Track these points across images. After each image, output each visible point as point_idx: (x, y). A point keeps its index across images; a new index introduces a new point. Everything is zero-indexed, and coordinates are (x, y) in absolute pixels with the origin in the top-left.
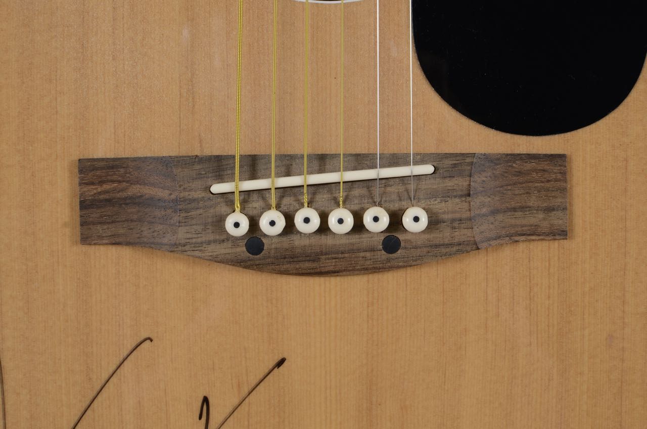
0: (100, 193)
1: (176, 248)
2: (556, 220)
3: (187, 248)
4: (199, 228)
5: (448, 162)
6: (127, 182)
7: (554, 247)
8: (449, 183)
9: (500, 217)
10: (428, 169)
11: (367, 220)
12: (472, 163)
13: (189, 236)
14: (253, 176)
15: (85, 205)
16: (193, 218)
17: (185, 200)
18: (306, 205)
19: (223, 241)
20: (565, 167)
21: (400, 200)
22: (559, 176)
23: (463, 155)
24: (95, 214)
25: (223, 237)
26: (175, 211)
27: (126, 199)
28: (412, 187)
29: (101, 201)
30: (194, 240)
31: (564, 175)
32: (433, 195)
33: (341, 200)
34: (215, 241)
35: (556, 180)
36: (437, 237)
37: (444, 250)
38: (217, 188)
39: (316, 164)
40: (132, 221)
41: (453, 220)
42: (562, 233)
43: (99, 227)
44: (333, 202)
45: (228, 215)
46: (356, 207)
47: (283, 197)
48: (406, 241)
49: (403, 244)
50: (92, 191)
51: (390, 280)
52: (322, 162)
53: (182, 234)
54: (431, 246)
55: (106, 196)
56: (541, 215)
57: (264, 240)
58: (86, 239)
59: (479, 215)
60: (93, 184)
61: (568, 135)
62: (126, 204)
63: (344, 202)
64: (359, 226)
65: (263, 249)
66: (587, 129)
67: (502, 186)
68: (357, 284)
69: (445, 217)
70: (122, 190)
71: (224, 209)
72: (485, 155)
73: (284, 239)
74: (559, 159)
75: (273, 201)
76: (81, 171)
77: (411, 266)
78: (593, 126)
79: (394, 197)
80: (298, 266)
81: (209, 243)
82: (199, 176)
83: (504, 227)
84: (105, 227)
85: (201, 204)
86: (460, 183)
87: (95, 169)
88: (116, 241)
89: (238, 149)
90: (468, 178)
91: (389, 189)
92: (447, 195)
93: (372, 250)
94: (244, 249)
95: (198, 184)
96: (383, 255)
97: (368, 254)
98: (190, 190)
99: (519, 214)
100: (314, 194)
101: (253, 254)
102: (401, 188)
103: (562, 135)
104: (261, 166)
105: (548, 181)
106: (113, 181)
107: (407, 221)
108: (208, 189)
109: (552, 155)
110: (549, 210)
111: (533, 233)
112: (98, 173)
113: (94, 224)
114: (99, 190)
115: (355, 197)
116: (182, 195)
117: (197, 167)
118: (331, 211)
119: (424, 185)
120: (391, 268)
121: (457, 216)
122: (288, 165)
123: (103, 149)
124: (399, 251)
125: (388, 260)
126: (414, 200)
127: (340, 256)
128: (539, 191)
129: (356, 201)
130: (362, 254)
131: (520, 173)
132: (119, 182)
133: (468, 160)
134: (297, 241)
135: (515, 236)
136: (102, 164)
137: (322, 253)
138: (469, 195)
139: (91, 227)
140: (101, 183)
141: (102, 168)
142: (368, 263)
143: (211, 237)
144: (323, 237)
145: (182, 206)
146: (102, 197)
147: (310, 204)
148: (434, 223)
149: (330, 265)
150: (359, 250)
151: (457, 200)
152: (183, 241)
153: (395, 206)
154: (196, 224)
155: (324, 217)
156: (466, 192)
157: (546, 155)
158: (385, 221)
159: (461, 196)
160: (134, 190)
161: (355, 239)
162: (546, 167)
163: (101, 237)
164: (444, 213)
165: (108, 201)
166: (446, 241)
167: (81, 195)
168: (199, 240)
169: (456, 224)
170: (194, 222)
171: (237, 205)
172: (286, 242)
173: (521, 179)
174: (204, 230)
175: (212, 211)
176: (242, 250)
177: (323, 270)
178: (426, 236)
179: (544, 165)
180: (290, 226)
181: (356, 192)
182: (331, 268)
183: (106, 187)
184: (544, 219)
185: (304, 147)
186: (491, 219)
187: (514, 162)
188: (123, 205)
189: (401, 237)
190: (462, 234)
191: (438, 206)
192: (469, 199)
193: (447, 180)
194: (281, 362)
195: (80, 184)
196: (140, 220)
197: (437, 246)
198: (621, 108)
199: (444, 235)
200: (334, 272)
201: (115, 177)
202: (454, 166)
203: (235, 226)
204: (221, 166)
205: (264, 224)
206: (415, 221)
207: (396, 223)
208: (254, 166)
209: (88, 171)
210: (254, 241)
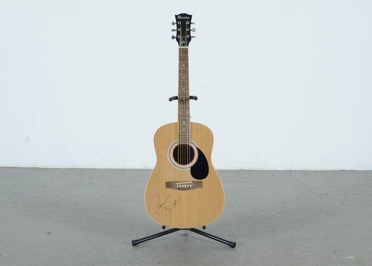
1: (173, 188)
2: (201, 186)
7: (201, 188)
10: (191, 182)
15: (166, 185)
31: (202, 183)
38: (176, 184)
42: (202, 187)
44: (185, 185)
47: (181, 184)
49: (190, 188)
50: (167, 184)
51: (189, 191)
52: (184, 182)
53: (174, 187)
54: (192, 188)
58: (166, 188)
61: (202, 180)
64: (187, 186)
66: (204, 179)
67: (197, 183)
68: (186, 191)
72: (196, 181)
80: (182, 190)
86: (194, 183)
88: (169, 188)
89: (178, 181)
92: (193, 184)
99: (198, 185)
100: (183, 184)
107: (190, 186)
111: (200, 187)
117: (175, 182)
122: (182, 182)
123: (168, 181)
126: (190, 184)
135: (198, 187)
137: (184, 189)
142: (187, 189)
143: (176, 187)
144: (184, 187)
145: (174, 185)
148: (192, 186)
157: (200, 181)
158: (188, 186)
172: (181, 188)
173: (199, 183)
180: (182, 186)
186: (196, 186)
188: (169, 185)
190: (194, 187)
191: (193, 185)
194: (181, 197)
196: (171, 186)
198: (206, 177)
201: (169, 183)
202: (193, 182)
203: (178, 186)
204: (177, 182)
205: (180, 186)
206: (191, 186)
207: (189, 186)
208: (179, 182)
209: (167, 183)
210: (179, 188)
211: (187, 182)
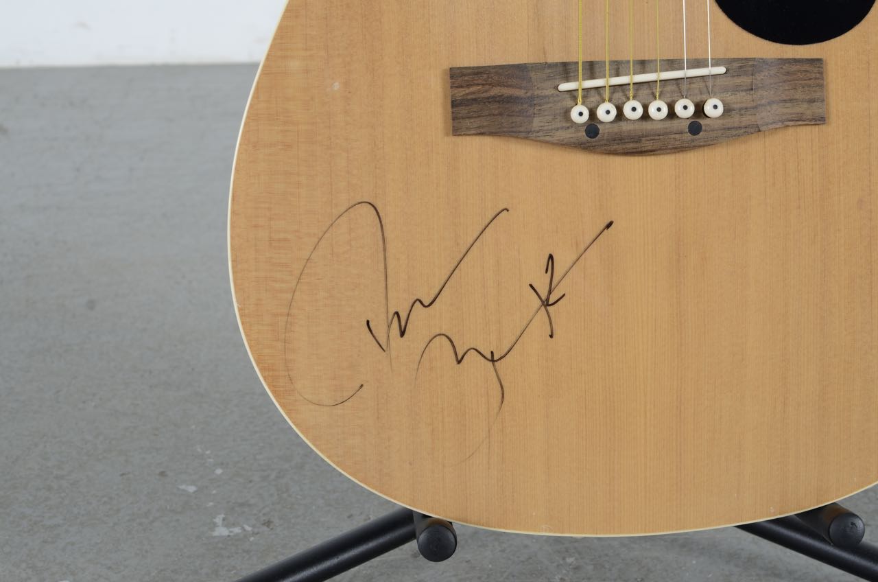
0: (468, 94)
2: (816, 109)
3: (540, 134)
4: (550, 118)
5: (736, 65)
6: (490, 85)
8: (738, 81)
9: (775, 107)
10: (721, 70)
11: (678, 109)
12: (753, 65)
13: (542, 124)
14: (592, 77)
15: (455, 104)
16: (545, 111)
17: (538, 97)
18: (631, 98)
19: (568, 128)
20: (822, 68)
21: (701, 94)
22: (818, 75)
23: (746, 59)
24: (463, 111)
25: (568, 125)
26: (531, 106)
27: (488, 98)
28: (710, 84)
29: (468, 100)
30: (546, 128)
31: (821, 74)
32: (725, 90)
33: (658, 94)
34: (562, 128)
35: (816, 79)
36: (729, 122)
37: (734, 132)
38: (564, 87)
39: (638, 67)
40: (494, 115)
41: (741, 109)
42: (820, 120)
43: (467, 121)
44: (651, 96)
45: (572, 107)
46: (669, 100)
47: (614, 93)
48: (706, 125)
49: (703, 128)
50: (461, 93)
51: (692, 159)
52: (643, 65)
53: (537, 123)
54: (725, 129)
55: (473, 96)
56: (805, 106)
57: (600, 126)
58: (456, 131)
59: (759, 105)
60: (462, 87)
61: (824, 44)
62: (490, 102)
63: (660, 96)
64: (672, 114)
65: (598, 134)
66: (838, 39)
67: (775, 84)
69: (735, 106)
70: (486, 91)
71: (569, 103)
72: (762, 59)
73: (615, 125)
74: (817, 62)
75: (607, 96)
76: (452, 77)
77: (709, 145)
78: (842, 37)
79: (697, 91)
80: (624, 147)
81: (557, 129)
82: (549, 78)
83: (777, 115)
84: (472, 120)
85: (551, 99)
86: (745, 80)
87: (464, 75)
89: (579, 56)
90: (751, 77)
91: (693, 86)
92: (736, 89)
93: (681, 133)
94: (584, 134)
95: (549, 84)
96: (688, 136)
97: (677, 136)
98: (542, 89)
99: (788, 105)
100: (637, 90)
101: (590, 137)
102: (702, 85)
103: (819, 44)
104: (597, 70)
105: (810, 79)
106: (478, 85)
107: (708, 109)
108: (556, 88)
109: (812, 59)
110: (812, 101)
111: (800, 120)
112: (466, 78)
113: (463, 118)
114: (467, 91)
115: (668, 92)
116: (536, 93)
117: (547, 71)
118: (650, 103)
119: (719, 82)
120: (694, 148)
121: (744, 105)
122: (618, 68)
123: (469, 59)
124: (701, 133)
125: (693, 141)
126: (711, 94)
127: (657, 137)
128: (803, 87)
129: (668, 95)
130: (673, 136)
131: (788, 73)
132: (483, 85)
133: (751, 63)
134: (624, 127)
135: (787, 123)
136: (469, 71)
137: (643, 136)
138: (752, 89)
139: (461, 121)
140: (468, 86)
141: (469, 74)
142: (677, 143)
143: (559, 125)
144: (644, 123)
145: (536, 101)
146: (469, 97)
147: (634, 98)
148: (728, 111)
149: (647, 145)
150: (671, 133)
151: (744, 93)
152: (537, 129)
153: (698, 99)
154: (548, 115)
155: (646, 108)
156: (750, 87)
157: (807, 60)
158: (691, 109)
159: (746, 90)
160: (496, 91)
161: (668, 124)
162: (808, 69)
163: (468, 129)
164: (734, 103)
165: (475, 100)
166: (736, 125)
167: (452, 96)
168: (550, 127)
169: (743, 112)
170: (546, 113)
171: (580, 100)
172: (616, 128)
173: (789, 78)
174: (554, 119)
175: (559, 104)
176: (582, 135)
177: (643, 149)
178: (721, 121)
179: (806, 67)
180: (620, 115)
181: (669, 88)
182: (649, 148)
183: (472, 89)
184: (808, 109)
185: (630, 55)
186: (768, 108)
187: (784, 65)
188: (487, 103)
189: (702, 122)
190: (747, 120)
191: (730, 98)
192: (752, 92)
193: (736, 78)
194: (609, 225)
195: (452, 87)
196: (501, 114)
197: (729, 129)
198: (863, 22)
199: (735, 120)
200: (651, 151)
201: (480, 82)
202: (740, 67)
203: (579, 115)
204: (566, 70)
205: (600, 113)
206: (713, 109)
207: (699, 110)
208: (592, 69)
209: (458, 77)
210: (592, 127)
211: (672, 64)
